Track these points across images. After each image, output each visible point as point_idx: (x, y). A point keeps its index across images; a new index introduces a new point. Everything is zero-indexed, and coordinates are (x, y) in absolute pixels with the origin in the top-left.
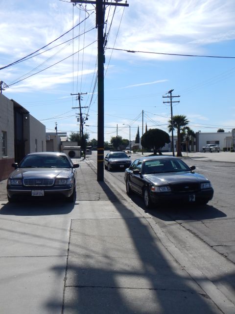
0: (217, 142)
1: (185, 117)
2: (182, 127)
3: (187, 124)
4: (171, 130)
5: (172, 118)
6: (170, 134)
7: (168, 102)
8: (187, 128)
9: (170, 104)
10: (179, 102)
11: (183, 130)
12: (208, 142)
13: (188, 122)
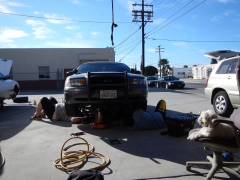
0: (184, 73)
1: (167, 60)
2: (165, 65)
3: (168, 63)
4: (160, 66)
5: (160, 60)
6: (159, 69)
8: (168, 66)
11: (166, 66)
12: (179, 73)
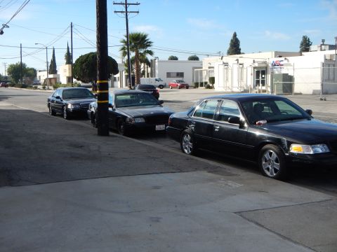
0: (180, 75)
1: (145, 37)
3: (149, 46)
5: (127, 36)
7: (122, 12)
9: (124, 15)
10: (138, 12)
12: (169, 75)
13: (150, 42)
